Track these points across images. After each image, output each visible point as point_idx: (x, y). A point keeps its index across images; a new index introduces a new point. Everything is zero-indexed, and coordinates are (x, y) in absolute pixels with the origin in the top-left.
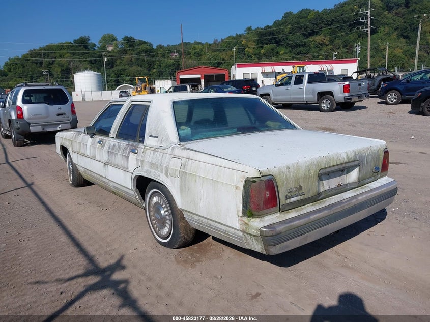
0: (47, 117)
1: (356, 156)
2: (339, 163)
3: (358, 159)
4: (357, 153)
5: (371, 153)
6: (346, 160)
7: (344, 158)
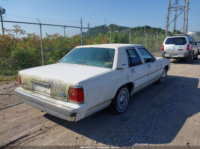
0: (173, 51)
1: (49, 81)
2: (39, 80)
3: (50, 83)
4: (51, 80)
5: (59, 84)
6: (43, 81)
7: (43, 79)
